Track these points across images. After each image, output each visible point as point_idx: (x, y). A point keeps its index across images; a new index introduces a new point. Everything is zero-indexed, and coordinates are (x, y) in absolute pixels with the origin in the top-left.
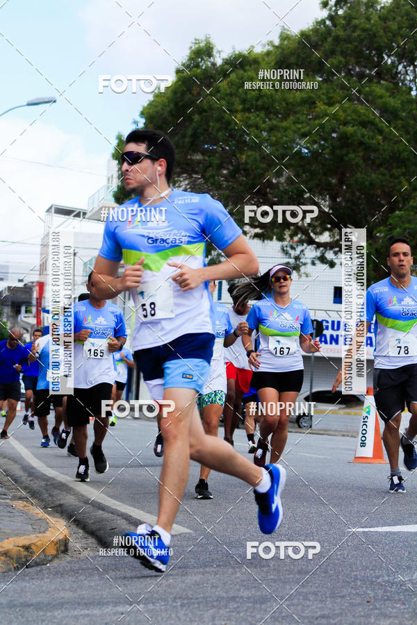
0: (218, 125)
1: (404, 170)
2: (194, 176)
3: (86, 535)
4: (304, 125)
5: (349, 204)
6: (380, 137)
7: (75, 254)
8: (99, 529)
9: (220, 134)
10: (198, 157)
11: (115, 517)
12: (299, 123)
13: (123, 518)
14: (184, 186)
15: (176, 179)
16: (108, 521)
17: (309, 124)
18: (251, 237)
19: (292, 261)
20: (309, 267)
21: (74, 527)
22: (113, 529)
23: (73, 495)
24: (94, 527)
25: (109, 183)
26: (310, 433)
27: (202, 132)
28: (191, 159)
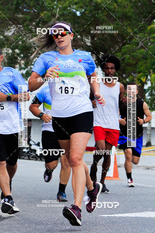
1: (129, 23)
2: (19, 26)
5: (101, 41)
6: (115, 5)
9: (31, 3)
10: (20, 16)
14: (13, 32)
27: (21, 2)
28: (17, 17)
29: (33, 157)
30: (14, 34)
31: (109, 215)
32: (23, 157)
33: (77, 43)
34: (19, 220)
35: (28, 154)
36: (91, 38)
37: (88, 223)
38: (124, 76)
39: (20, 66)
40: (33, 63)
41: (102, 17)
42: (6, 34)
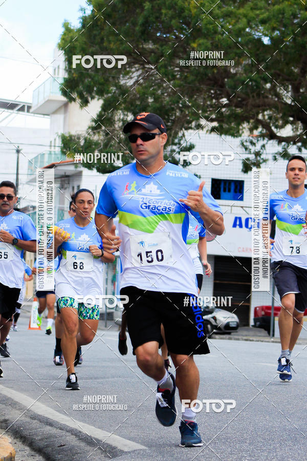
0: (170, 12)
2: (147, 66)
3: (33, 453)
4: (263, 11)
7: (18, 151)
8: (47, 446)
9: (173, 22)
10: (150, 46)
11: (64, 433)
12: (256, 9)
13: (72, 434)
14: (136, 78)
15: (128, 69)
16: (56, 438)
17: (268, 10)
18: (207, 131)
19: (252, 157)
20: (271, 162)
21: (20, 445)
22: (61, 446)
23: (19, 409)
24: (42, 444)
25: (55, 74)
26: (273, 342)
27: (154, 20)
28: (143, 48)
30: (137, 81)
33: (266, 100)
34: (152, 456)
36: (292, 88)
42: (122, 82)
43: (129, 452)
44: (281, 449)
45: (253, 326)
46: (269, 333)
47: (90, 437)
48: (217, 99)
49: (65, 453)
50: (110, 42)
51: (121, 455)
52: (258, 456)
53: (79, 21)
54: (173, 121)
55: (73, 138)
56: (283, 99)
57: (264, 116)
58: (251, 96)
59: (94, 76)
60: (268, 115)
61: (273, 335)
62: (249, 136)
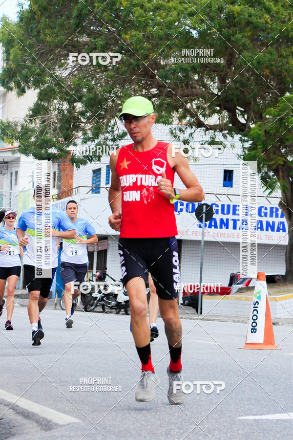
9: (105, 14)
10: (85, 39)
29: (111, 308)
30: (72, 73)
31: (257, 417)
32: (93, 308)
33: (194, 90)
34: (86, 429)
35: (102, 302)
36: (219, 79)
37: (216, 432)
38: (283, 150)
39: (85, 134)
40: (110, 129)
41: (241, 39)
42: (58, 73)
43: (64, 425)
44: (208, 422)
45: (181, 304)
46: (197, 311)
47: (27, 410)
48: (148, 90)
49: (3, 426)
50: (45, 35)
51: (56, 428)
52: (186, 429)
53: (17, 15)
54: (106, 111)
55: (11, 124)
56: (210, 89)
57: (192, 104)
58: (180, 86)
59: (31, 67)
60: (196, 104)
61: (201, 313)
62: (178, 124)
